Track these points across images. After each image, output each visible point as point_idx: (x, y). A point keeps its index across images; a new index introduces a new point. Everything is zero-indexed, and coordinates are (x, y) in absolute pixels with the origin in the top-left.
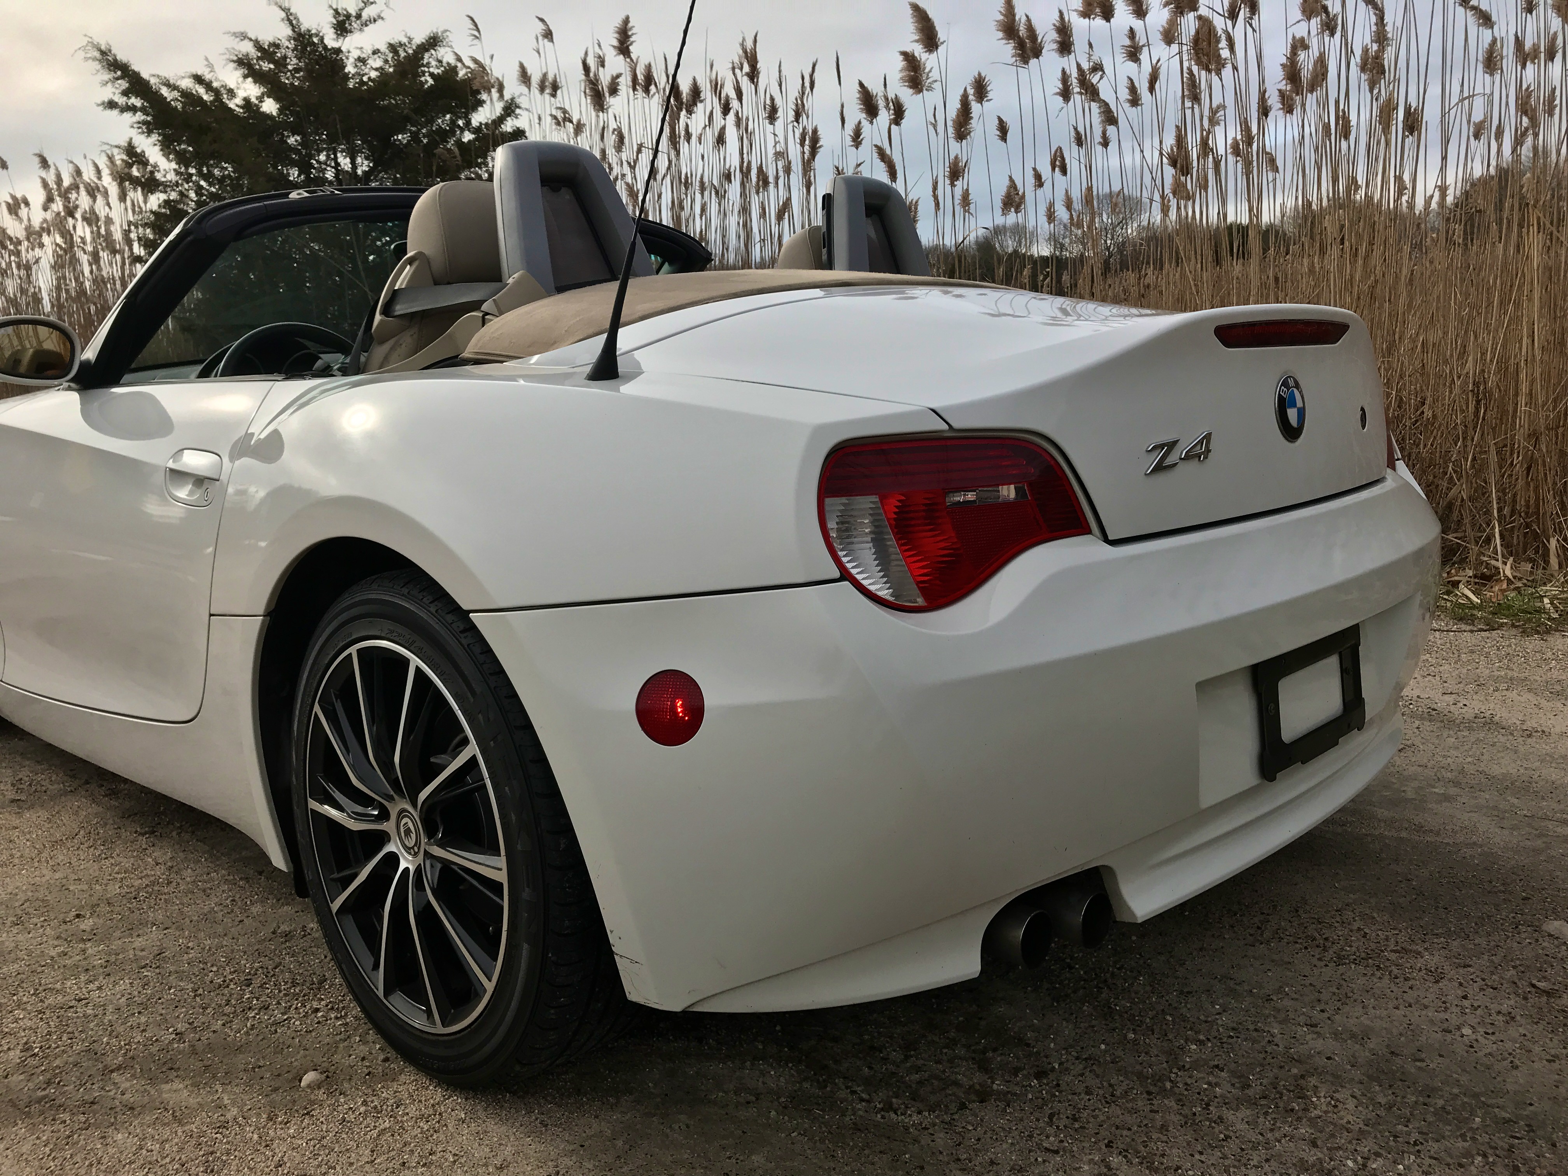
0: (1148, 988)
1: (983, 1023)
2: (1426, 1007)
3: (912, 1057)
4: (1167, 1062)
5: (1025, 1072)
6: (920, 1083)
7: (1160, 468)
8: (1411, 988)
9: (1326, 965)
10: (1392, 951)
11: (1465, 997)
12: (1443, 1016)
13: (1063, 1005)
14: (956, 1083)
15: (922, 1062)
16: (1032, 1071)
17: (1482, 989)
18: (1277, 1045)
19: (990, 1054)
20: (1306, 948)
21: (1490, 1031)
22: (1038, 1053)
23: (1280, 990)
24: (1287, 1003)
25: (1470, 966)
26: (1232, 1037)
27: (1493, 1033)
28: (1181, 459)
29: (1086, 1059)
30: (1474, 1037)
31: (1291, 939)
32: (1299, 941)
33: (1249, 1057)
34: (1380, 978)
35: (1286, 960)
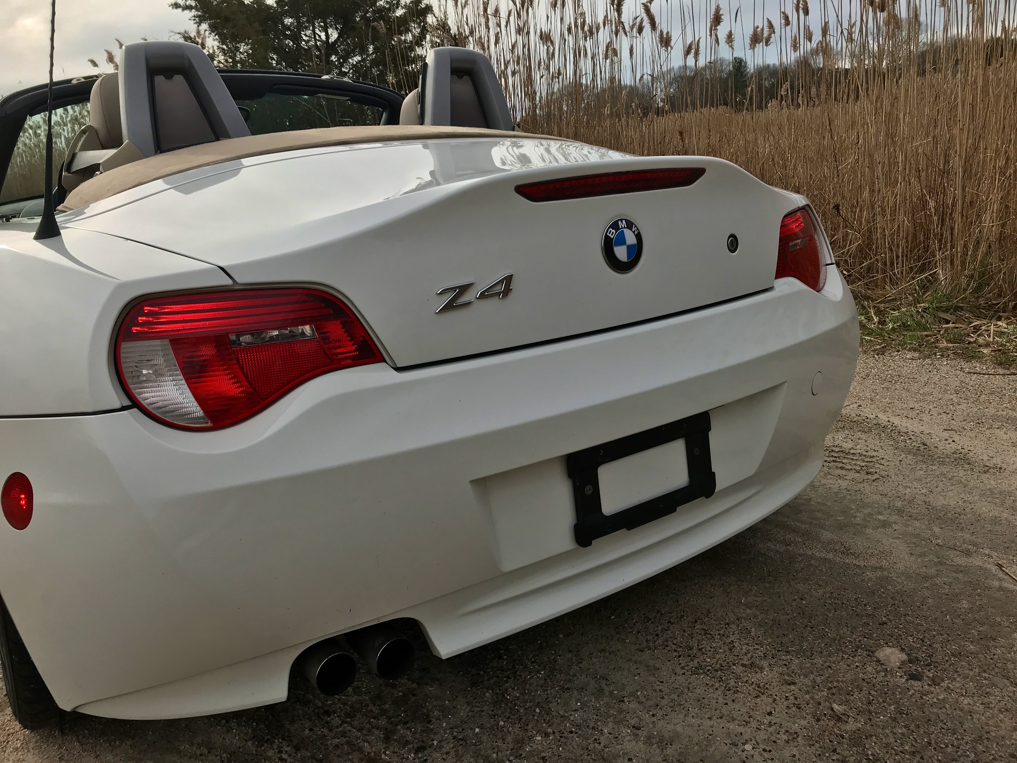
0: (542, 682)
1: (413, 698)
2: (734, 720)
3: (346, 722)
4: (512, 750)
5: (411, 746)
6: (337, 746)
7: (449, 307)
8: (733, 701)
9: (684, 674)
10: (743, 665)
11: (770, 714)
12: (740, 729)
13: (474, 690)
14: (360, 750)
15: (350, 728)
16: (416, 746)
17: (788, 707)
18: (600, 743)
19: (399, 727)
20: (680, 656)
21: (768, 749)
22: (432, 730)
23: (633, 694)
24: (633, 705)
25: (794, 684)
26: (571, 732)
27: (770, 751)
28: (477, 298)
29: (460, 739)
30: (752, 752)
31: (674, 646)
32: (679, 649)
33: (572, 752)
34: (717, 689)
35: (658, 666)
